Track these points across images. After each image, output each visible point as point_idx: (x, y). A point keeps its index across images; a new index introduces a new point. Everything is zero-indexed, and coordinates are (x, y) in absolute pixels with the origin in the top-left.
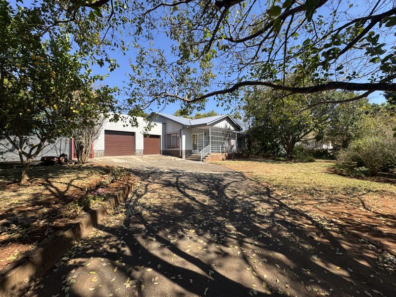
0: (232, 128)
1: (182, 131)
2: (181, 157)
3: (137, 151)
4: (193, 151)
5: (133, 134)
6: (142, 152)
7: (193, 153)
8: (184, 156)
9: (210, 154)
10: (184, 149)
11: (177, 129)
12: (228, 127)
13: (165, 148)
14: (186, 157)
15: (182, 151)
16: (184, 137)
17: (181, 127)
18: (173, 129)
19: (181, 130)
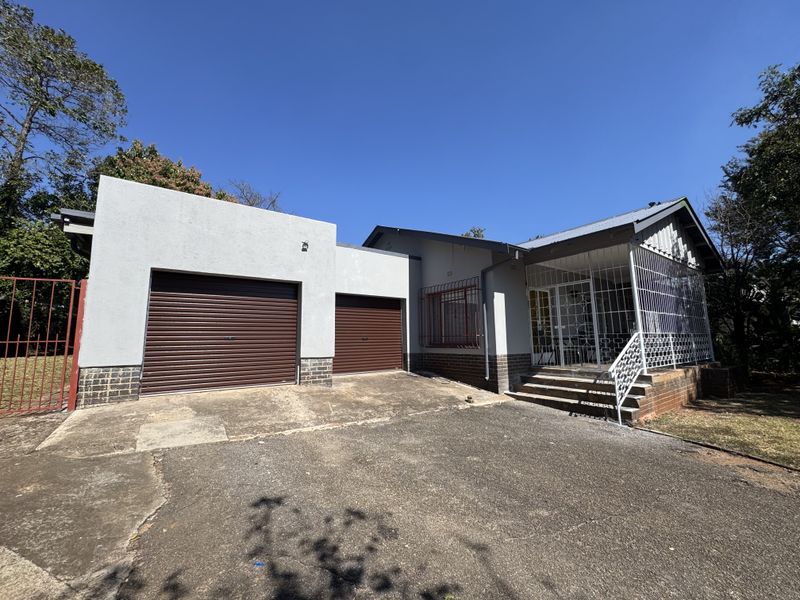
0: (692, 260)
1: (491, 275)
2: (492, 387)
3: (308, 366)
4: (535, 358)
5: (292, 290)
6: (329, 368)
7: (538, 369)
8: (504, 382)
9: (648, 379)
10: (502, 349)
11: (468, 269)
12: (682, 255)
13: (422, 345)
14: (514, 387)
15: (493, 359)
16: (499, 300)
17: (486, 260)
18: (450, 274)
19: (484, 273)
